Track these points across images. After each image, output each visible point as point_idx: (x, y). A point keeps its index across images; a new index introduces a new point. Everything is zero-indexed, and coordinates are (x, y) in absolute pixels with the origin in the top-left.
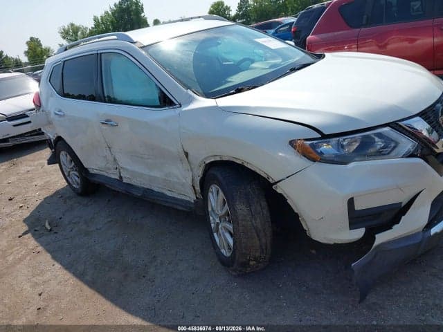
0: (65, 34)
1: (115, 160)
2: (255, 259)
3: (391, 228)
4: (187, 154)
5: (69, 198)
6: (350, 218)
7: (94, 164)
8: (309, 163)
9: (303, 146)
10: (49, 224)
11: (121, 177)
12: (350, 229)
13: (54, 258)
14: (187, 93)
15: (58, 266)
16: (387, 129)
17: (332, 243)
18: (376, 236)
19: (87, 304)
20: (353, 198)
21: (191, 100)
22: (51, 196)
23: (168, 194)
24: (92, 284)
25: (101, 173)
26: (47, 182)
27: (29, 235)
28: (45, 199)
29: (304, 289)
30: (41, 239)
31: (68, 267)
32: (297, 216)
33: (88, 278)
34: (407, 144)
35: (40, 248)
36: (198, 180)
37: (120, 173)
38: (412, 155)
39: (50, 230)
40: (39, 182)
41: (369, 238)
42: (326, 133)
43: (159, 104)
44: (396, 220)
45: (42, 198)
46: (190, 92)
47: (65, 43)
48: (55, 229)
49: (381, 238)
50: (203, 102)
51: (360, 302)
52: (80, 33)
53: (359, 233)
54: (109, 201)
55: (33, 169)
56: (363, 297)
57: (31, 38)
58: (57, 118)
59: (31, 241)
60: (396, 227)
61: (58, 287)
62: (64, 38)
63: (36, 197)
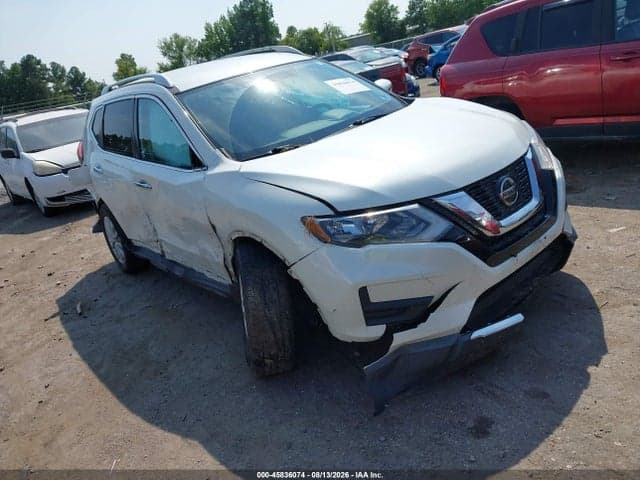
0: (166, 49)
1: (155, 230)
2: (271, 357)
3: (416, 327)
4: (214, 227)
5: (114, 276)
6: (365, 312)
7: (136, 234)
8: (319, 244)
9: (312, 223)
10: (81, 307)
11: (163, 252)
12: (368, 324)
13: (75, 347)
14: (214, 154)
15: (76, 355)
16: (416, 206)
17: (350, 341)
18: (395, 335)
19: (91, 401)
20: (365, 287)
21: (217, 162)
22: (95, 273)
23: (208, 275)
24: (103, 379)
25: (144, 246)
26: (96, 255)
27: (58, 318)
28: (87, 276)
29: (327, 397)
30: (68, 324)
31: (87, 357)
32: (315, 306)
33: (102, 371)
34: (441, 225)
35: (64, 334)
36: (229, 259)
37: (161, 247)
38: (443, 238)
39: (80, 314)
40: (87, 255)
41: (387, 338)
42: (339, 210)
43: (189, 164)
44: (424, 318)
45: (84, 275)
46: (218, 152)
47: (166, 61)
48: (86, 314)
49: (400, 339)
50: (230, 165)
51: (375, 415)
52: (186, 47)
53: (378, 331)
54: (156, 281)
55: (86, 238)
56: (379, 410)
57: (123, 56)
58: (97, 176)
59: (57, 326)
60: (422, 326)
61: (68, 380)
62: (165, 54)
63: (78, 272)
